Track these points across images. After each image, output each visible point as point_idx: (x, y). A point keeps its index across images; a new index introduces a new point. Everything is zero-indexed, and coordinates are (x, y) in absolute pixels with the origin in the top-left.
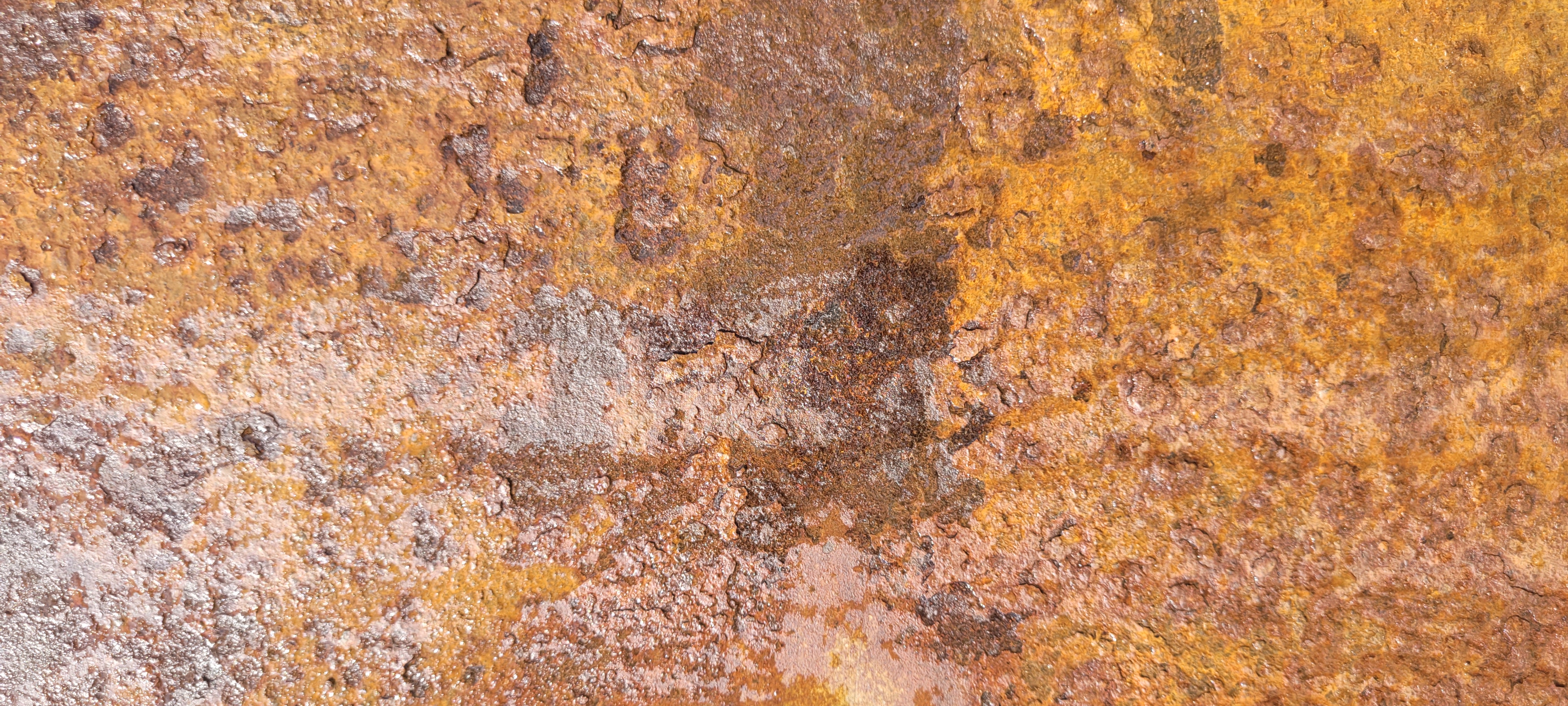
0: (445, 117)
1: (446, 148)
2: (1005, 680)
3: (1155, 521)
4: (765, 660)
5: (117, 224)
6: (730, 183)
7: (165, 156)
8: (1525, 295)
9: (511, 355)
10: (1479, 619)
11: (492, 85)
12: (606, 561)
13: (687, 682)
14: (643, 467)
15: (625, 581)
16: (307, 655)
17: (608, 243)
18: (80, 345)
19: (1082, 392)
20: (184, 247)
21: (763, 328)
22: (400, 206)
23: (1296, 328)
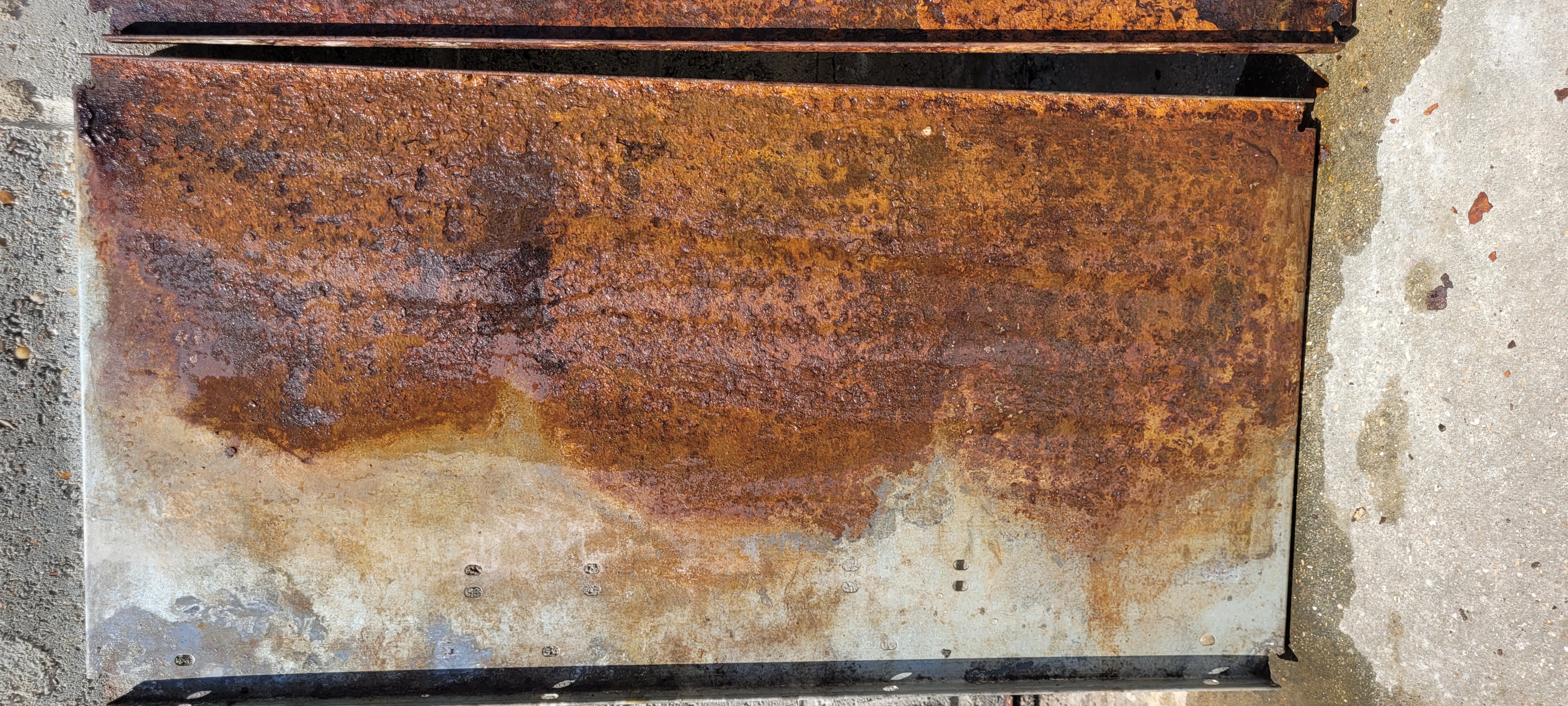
0: (389, 192)
1: (389, 202)
2: (562, 382)
3: (613, 335)
4: (485, 370)
5: (282, 220)
6: (480, 219)
7: (299, 199)
8: (736, 269)
9: (408, 269)
10: (717, 373)
11: (405, 183)
12: (435, 336)
13: (459, 376)
14: (449, 307)
15: (441, 342)
16: (337, 359)
17: (440, 235)
18: (269, 258)
19: (591, 292)
20: (304, 228)
21: (489, 266)
22: (374, 220)
23: (661, 275)
